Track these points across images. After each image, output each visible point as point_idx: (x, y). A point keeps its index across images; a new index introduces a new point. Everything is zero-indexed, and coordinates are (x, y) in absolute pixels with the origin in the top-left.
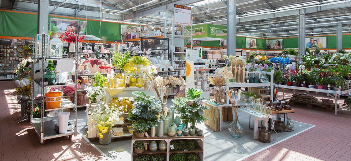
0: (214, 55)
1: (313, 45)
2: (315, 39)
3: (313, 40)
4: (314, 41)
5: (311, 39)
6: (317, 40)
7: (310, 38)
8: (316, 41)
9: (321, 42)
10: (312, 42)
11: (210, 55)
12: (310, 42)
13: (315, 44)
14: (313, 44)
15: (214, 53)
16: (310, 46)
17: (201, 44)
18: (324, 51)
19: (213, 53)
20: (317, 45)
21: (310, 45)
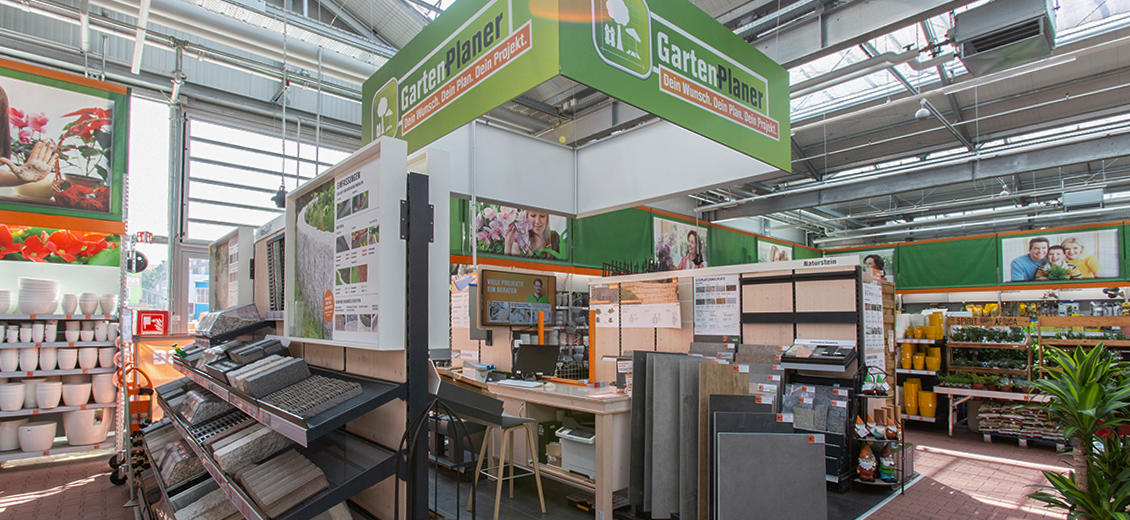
0: (629, 310)
1: (1047, 267)
2: (1054, 239)
3: (1045, 244)
4: (1049, 249)
5: (1032, 242)
6: (1068, 245)
7: (1030, 238)
8: (1060, 251)
9: (1089, 251)
10: (1042, 256)
11: (604, 308)
12: (1029, 256)
13: (1058, 263)
14: (1044, 264)
15: (633, 299)
16: (1031, 275)
17: (558, 256)
18: (1105, 292)
19: (621, 296)
20: (1065, 266)
21: (1030, 267)
